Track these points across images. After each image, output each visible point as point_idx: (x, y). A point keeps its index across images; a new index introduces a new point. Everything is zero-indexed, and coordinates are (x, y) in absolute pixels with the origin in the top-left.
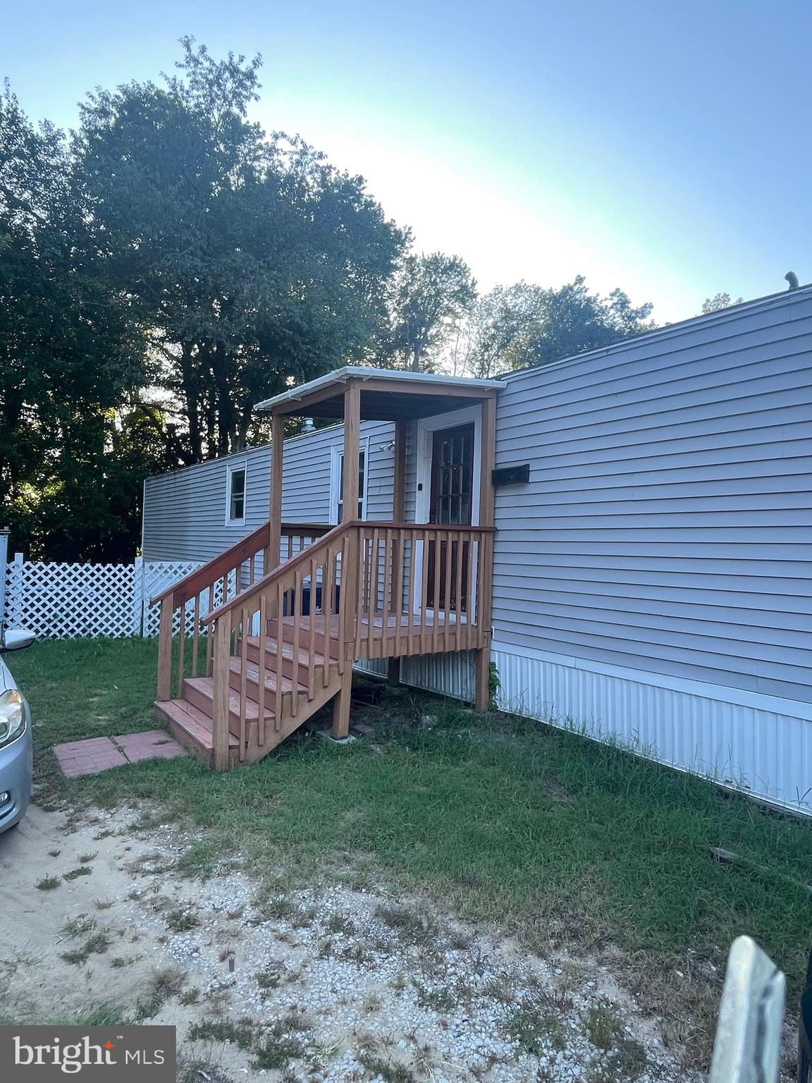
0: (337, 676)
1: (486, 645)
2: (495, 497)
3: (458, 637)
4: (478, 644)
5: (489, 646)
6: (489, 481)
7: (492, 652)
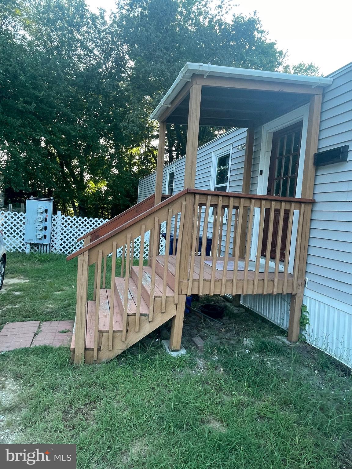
0: (173, 306)
1: (299, 291)
2: (316, 176)
3: (276, 284)
4: (293, 289)
5: (302, 292)
6: (311, 162)
7: (304, 297)
